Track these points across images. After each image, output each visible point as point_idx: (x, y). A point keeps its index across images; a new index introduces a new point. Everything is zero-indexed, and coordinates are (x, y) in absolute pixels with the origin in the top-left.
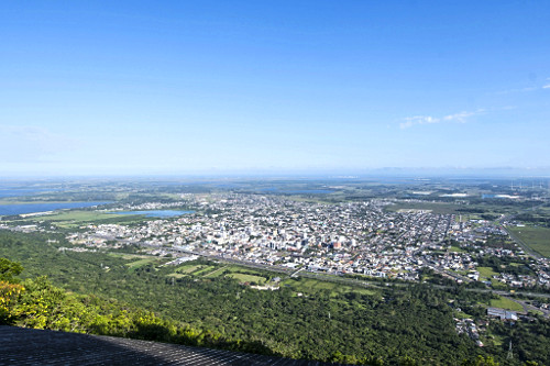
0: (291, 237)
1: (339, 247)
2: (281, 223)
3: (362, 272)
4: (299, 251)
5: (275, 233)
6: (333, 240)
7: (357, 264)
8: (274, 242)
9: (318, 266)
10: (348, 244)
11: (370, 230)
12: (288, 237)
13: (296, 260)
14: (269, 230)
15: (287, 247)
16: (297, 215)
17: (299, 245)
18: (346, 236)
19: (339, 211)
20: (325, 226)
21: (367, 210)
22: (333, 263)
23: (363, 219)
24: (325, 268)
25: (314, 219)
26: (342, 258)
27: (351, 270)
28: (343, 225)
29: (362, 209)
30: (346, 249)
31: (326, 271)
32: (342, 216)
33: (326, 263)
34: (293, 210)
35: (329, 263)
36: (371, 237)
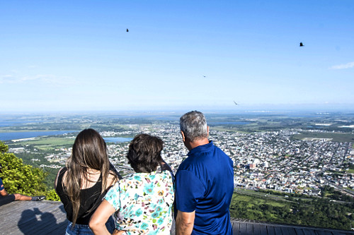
1: (254, 168)
3: (274, 188)
6: (249, 162)
7: (269, 181)
9: (237, 183)
10: (262, 166)
11: (280, 154)
16: (220, 142)
18: (260, 159)
19: (254, 139)
20: (243, 151)
21: (277, 138)
22: (249, 180)
23: (274, 145)
24: (243, 184)
25: (234, 145)
26: (257, 176)
27: (264, 186)
28: (257, 150)
29: (273, 137)
30: (260, 169)
31: (244, 186)
32: (256, 143)
33: (244, 180)
34: (217, 138)
35: (246, 180)
36: (281, 160)
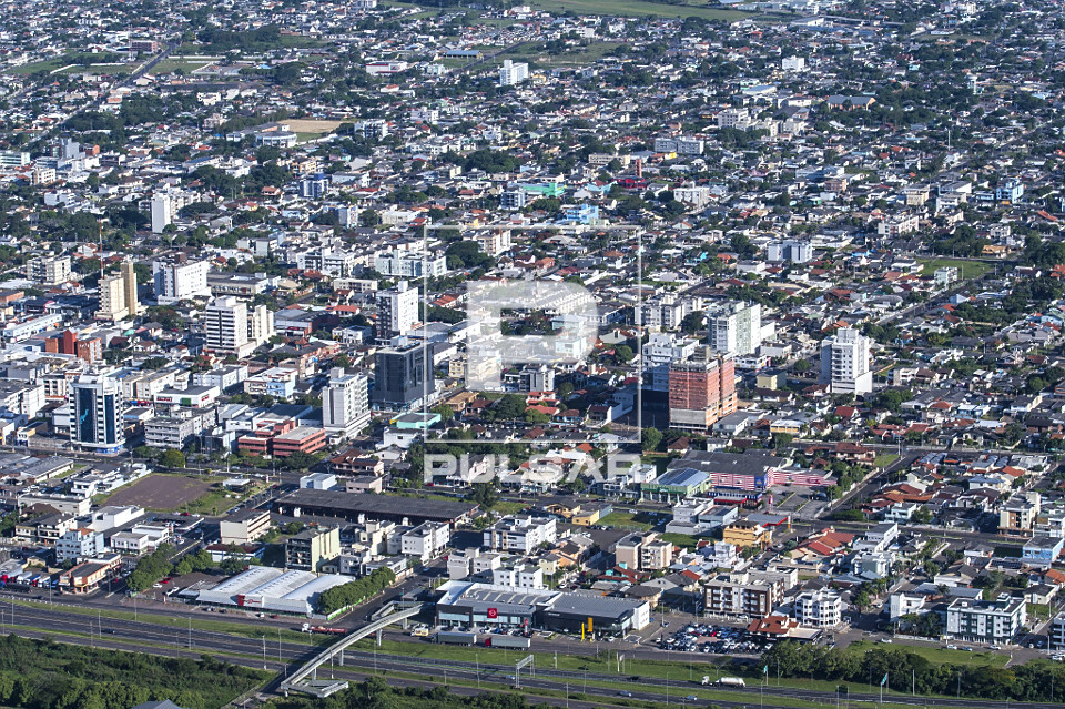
0: (266, 325)
1: (720, 408)
2: (166, 208)
3: (931, 624)
4: (352, 459)
5: (117, 297)
6: (664, 346)
7: (880, 552)
8: (107, 382)
9: (534, 586)
10: (803, 380)
11: (1004, 241)
12: (252, 328)
13: (327, 544)
14: (61, 273)
15: (239, 423)
16: (322, 127)
17: (349, 405)
18: (782, 307)
19: (718, 72)
20: (590, 220)
21: (969, 55)
22: (665, 556)
23: (933, 146)
24: (593, 601)
25: (483, 160)
26: (750, 504)
27: (832, 609)
28: (753, 205)
29: (929, 54)
30: (784, 424)
31: (604, 625)
32: (743, 119)
33: (601, 558)
34: (281, 77)
35: (627, 556)
36: (1011, 310)
